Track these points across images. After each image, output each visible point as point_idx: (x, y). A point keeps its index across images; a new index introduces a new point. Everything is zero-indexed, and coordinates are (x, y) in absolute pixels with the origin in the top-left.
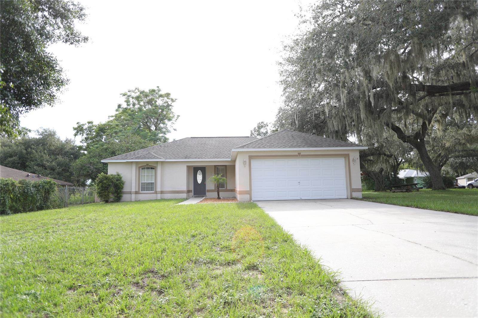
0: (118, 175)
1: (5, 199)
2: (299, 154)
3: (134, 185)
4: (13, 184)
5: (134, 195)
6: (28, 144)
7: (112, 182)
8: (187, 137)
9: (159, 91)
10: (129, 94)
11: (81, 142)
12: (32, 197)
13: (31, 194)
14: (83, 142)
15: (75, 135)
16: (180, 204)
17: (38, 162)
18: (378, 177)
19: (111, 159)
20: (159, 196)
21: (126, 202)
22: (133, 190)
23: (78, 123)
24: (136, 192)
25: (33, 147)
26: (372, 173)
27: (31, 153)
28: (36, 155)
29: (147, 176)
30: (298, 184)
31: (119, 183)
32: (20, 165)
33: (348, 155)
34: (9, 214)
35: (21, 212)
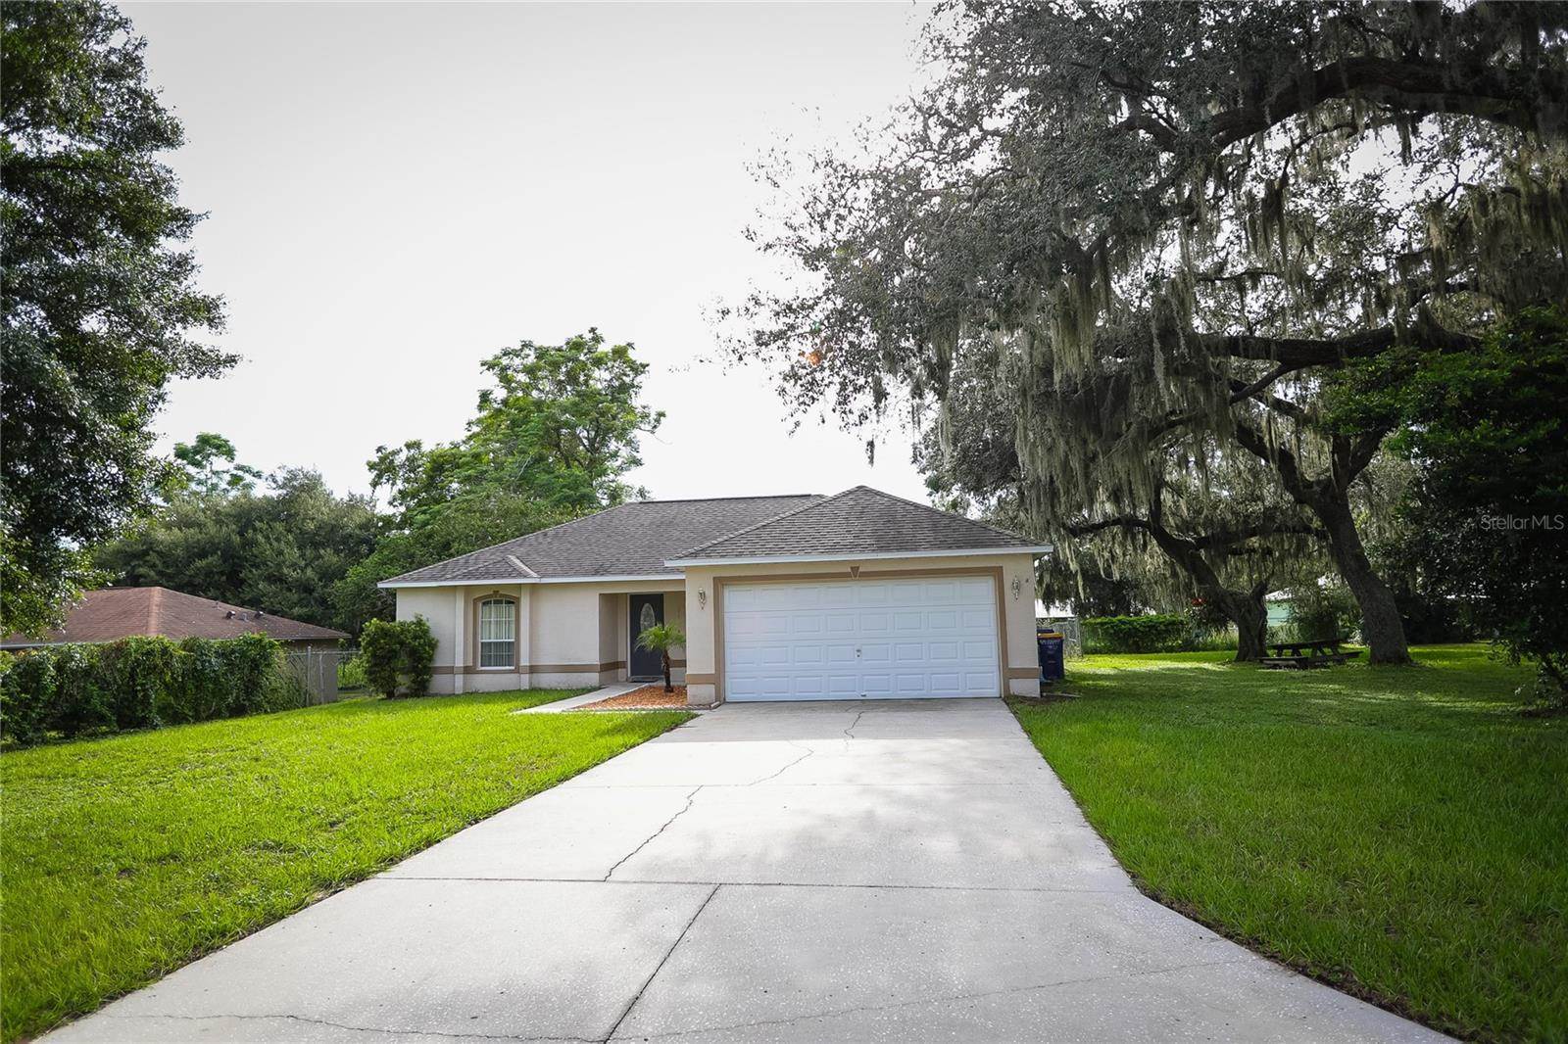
0: (420, 623)
1: (147, 690)
2: (855, 569)
3: (459, 649)
4: (165, 651)
5: (462, 676)
6: (248, 516)
7: (402, 644)
9: (597, 339)
10: (505, 361)
11: (391, 503)
12: (216, 681)
13: (212, 675)
14: (395, 503)
15: (375, 484)
16: (533, 710)
17: (270, 570)
18: (1247, 615)
19: (404, 578)
20: (525, 682)
21: (443, 696)
22: (459, 663)
23: (379, 450)
24: (466, 668)
25: (258, 524)
26: (1229, 600)
27: (253, 543)
28: (265, 548)
29: (496, 622)
30: (857, 654)
31: (420, 645)
32: (224, 578)
33: (997, 573)
34: (157, 725)
35: (188, 722)
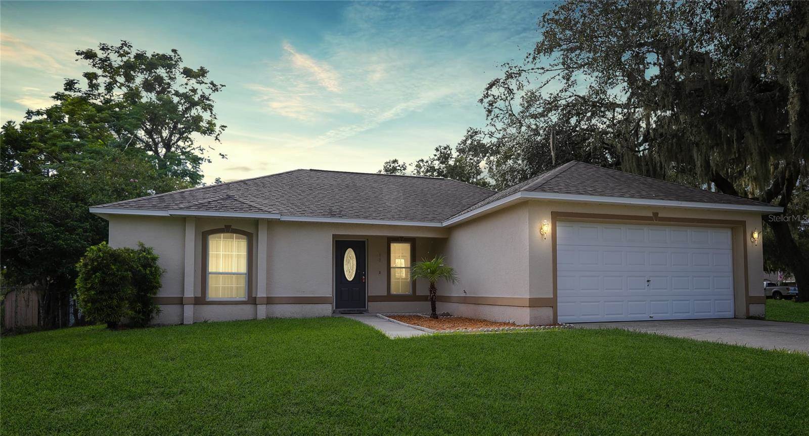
2: (656, 214)
3: (190, 280)
5: (192, 306)
7: (131, 270)
8: (300, 168)
9: (178, 60)
20: (262, 312)
22: (189, 293)
24: (196, 298)
29: (225, 256)
30: (647, 284)
31: (151, 273)
